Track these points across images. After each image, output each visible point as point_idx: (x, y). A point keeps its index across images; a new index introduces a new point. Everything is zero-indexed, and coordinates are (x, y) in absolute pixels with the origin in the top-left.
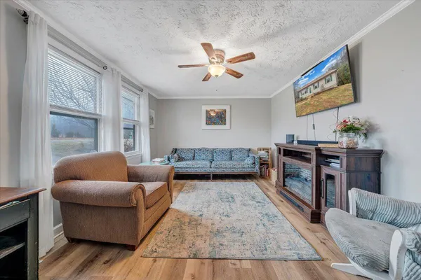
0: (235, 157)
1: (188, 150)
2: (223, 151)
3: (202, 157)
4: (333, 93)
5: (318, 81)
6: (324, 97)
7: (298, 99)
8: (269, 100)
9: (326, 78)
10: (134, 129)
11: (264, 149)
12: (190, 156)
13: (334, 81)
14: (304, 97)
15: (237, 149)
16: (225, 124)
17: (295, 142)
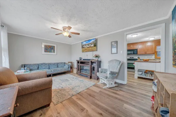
0: (59, 66)
2: (54, 64)
4: (92, 48)
5: (89, 44)
6: (90, 48)
7: (83, 47)
8: (71, 45)
9: (91, 44)
11: (70, 62)
12: (36, 67)
13: (93, 45)
14: (85, 47)
15: (60, 63)
16: (54, 52)
17: (82, 60)
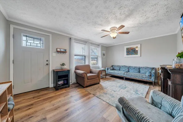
1: (118, 66)
2: (135, 68)
3: (123, 70)
10: (97, 58)
12: (118, 68)
15: (144, 67)
16: (137, 54)
